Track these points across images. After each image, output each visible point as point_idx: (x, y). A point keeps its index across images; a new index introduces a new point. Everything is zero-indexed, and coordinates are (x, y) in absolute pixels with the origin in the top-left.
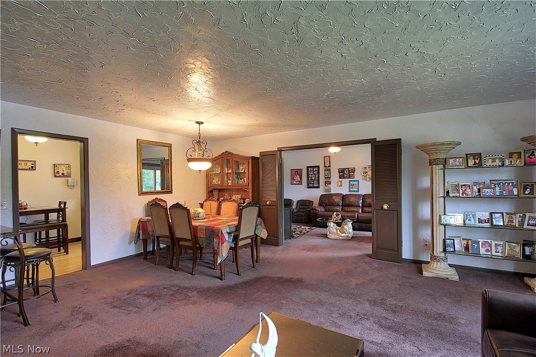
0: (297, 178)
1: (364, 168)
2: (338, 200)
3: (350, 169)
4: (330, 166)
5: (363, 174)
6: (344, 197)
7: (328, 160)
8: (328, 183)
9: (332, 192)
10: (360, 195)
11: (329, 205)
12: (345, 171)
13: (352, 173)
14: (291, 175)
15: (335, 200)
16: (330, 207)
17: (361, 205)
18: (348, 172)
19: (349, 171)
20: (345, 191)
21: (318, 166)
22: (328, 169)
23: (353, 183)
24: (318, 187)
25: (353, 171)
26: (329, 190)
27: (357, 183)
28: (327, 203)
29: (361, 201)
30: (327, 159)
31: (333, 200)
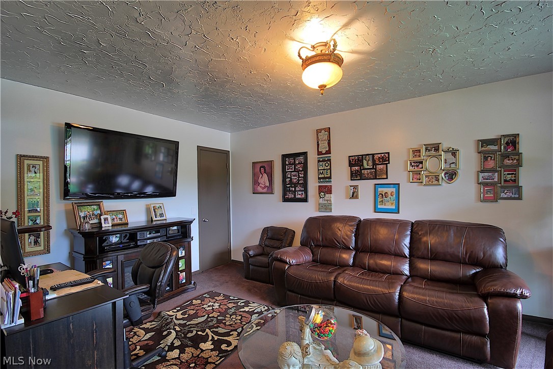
0: (264, 180)
1: (414, 152)
2: (346, 233)
3: (376, 156)
4: (329, 152)
5: (409, 168)
6: (361, 227)
7: (326, 137)
8: (325, 190)
9: (336, 212)
10: (402, 224)
11: (324, 246)
12: (365, 162)
13: (381, 167)
14: (254, 175)
15: (339, 233)
16: (324, 250)
17: (407, 252)
18: (370, 163)
19: (374, 160)
20: (363, 210)
21: (305, 154)
22: (325, 158)
23: (384, 190)
24: (305, 200)
25: (385, 159)
26: (328, 207)
27: (394, 190)
28: (318, 240)
29: (407, 241)
30: (323, 136)
31: (334, 234)
